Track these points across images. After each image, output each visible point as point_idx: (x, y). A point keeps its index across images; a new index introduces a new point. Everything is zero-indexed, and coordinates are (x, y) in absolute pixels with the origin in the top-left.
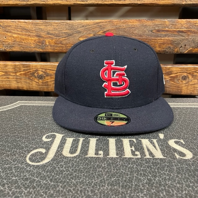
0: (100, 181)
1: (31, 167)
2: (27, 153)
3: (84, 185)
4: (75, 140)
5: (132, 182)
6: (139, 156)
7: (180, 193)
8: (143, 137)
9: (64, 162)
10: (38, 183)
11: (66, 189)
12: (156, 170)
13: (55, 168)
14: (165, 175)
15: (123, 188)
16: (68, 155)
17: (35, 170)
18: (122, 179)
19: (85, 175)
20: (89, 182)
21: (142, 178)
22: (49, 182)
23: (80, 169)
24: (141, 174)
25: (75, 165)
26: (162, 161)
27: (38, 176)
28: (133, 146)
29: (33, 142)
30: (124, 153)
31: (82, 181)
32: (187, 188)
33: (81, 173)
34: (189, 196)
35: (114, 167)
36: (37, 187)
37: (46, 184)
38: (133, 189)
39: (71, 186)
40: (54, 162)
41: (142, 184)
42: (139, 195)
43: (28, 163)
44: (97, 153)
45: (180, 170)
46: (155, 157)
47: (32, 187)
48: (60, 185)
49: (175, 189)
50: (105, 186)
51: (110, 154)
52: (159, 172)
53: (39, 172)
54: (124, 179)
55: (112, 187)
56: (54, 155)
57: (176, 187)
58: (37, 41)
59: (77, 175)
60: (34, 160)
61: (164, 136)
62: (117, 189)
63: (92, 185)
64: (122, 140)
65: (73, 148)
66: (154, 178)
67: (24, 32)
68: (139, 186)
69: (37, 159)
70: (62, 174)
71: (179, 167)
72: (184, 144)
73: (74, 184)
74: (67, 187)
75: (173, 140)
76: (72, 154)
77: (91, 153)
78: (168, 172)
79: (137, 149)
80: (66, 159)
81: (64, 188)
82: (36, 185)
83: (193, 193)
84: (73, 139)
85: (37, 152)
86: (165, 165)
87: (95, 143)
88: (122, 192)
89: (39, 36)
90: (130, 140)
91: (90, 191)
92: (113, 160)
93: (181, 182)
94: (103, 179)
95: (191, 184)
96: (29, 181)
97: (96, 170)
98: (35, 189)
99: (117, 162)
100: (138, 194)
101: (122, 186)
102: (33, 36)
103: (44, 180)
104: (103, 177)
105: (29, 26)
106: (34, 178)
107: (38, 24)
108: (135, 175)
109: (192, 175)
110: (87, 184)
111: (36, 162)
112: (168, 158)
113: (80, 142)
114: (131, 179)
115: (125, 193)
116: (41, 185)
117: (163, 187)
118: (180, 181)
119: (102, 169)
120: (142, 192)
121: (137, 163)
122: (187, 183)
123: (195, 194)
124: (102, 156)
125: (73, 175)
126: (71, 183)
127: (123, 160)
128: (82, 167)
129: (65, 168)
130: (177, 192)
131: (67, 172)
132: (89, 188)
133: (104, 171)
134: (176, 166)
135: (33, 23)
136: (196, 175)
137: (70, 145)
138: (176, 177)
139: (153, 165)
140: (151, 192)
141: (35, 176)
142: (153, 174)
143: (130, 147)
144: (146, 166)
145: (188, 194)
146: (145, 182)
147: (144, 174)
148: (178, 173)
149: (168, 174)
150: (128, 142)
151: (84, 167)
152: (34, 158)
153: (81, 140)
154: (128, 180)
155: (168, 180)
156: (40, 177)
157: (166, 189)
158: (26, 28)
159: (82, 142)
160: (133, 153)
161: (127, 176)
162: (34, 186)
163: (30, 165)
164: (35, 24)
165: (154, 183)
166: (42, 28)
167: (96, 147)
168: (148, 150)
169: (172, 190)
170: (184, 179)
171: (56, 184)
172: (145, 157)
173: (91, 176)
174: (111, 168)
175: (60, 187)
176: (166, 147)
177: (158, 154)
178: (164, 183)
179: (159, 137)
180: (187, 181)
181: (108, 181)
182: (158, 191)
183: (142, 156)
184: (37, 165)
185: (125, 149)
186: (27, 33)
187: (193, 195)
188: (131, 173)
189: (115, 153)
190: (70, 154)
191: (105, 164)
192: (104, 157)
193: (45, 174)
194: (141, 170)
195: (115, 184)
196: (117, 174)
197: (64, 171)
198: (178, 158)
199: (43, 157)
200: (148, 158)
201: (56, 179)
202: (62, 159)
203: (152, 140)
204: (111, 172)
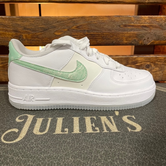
0: (65, 155)
1: (5, 145)
2: (2, 133)
3: (51, 158)
4: (45, 120)
5: (92, 153)
6: (98, 131)
7: (131, 161)
8: (102, 115)
9: (35, 140)
10: (11, 159)
11: (35, 163)
12: (112, 142)
13: (26, 145)
14: (119, 146)
15: (84, 160)
16: (38, 133)
17: (8, 148)
18: (83, 152)
19: (53, 150)
20: (56, 156)
21: (100, 150)
22: (21, 158)
23: (48, 145)
24: (99, 146)
25: (44, 142)
26: (117, 134)
27: (12, 153)
28: (93, 123)
29: (7, 124)
30: (86, 129)
31: (49, 155)
32: (137, 156)
33: (49, 148)
34: (138, 163)
35: (77, 142)
36: (10, 163)
37: (18, 160)
38: (92, 160)
39: (40, 160)
40: (25, 140)
41: (101, 155)
42: (98, 164)
43: (3, 142)
44: (63, 131)
45: (131, 141)
46: (111, 131)
47: (6, 163)
48: (30, 160)
49: (127, 158)
50: (69, 159)
51: (74, 130)
52: (114, 144)
53: (13, 150)
54: (86, 152)
55: (75, 159)
56: (26, 134)
57: (128, 156)
58: (14, 35)
59: (46, 150)
60: (7, 139)
61: (119, 113)
62: (79, 160)
63: (58, 158)
64: (84, 118)
65: (43, 127)
66: (110, 149)
67: (1, 27)
68: (98, 157)
69: (11, 138)
70: (32, 150)
71: (131, 139)
72: (135, 119)
73: (43, 158)
74: (37, 161)
75: (126, 116)
76: (42, 132)
77: (58, 130)
78: (122, 143)
79: (96, 125)
80: (36, 136)
81: (33, 163)
82: (10, 161)
83: (141, 160)
84: (42, 119)
85: (11, 132)
86: (120, 138)
87: (62, 122)
88: (83, 163)
89: (16, 31)
90: (91, 118)
91: (57, 164)
92: (76, 136)
93: (132, 151)
94: (67, 153)
95: (140, 153)
96: (2, 158)
97: (62, 145)
98: (8, 165)
99: (80, 137)
100: (96, 164)
101: (84, 158)
102: (10, 31)
103: (16, 157)
104: (68, 151)
105: (6, 22)
106: (7, 155)
107: (15, 19)
108: (95, 147)
109: (140, 144)
110: (54, 157)
111: (10, 141)
112: (122, 131)
113: (49, 121)
114: (91, 151)
115: (86, 163)
116: (14, 161)
117: (117, 156)
118: (130, 151)
119: (67, 144)
120: (99, 162)
121: (96, 137)
122: (137, 152)
123: (142, 161)
124: (67, 133)
125: (42, 151)
126: (40, 158)
127: (85, 135)
128: (50, 143)
129: (35, 144)
130: (128, 160)
131: (37, 148)
132: (55, 161)
133: (68, 146)
134: (128, 138)
135: (10, 19)
136: (144, 145)
137: (40, 125)
138: (128, 148)
139: (109, 138)
140: (108, 161)
141: (9, 153)
142: (109, 146)
143: (91, 124)
144: (103, 139)
145: (137, 161)
146: (102, 153)
147: (102, 146)
148: (130, 144)
149: (121, 145)
150: (90, 119)
151: (52, 143)
152: (8, 137)
153: (50, 119)
154: (89, 152)
155: (121, 150)
156: (13, 154)
157: (119, 158)
158: (3, 24)
159: (50, 121)
160: (93, 129)
161: (88, 148)
162: (7, 162)
163: (4, 143)
164: (12, 20)
165: (110, 153)
166: (19, 23)
167: (62, 125)
168: (106, 125)
169: (125, 159)
170: (134, 149)
171: (27, 159)
172: (103, 132)
173: (57, 150)
174: (75, 143)
175: (30, 162)
176: (120, 122)
177: (114, 129)
178: (118, 153)
179: (115, 114)
180: (137, 150)
181: (72, 154)
182: (113, 160)
183: (100, 131)
184: (10, 144)
185: (87, 126)
186: (5, 29)
187: (141, 162)
188: (91, 146)
189: (79, 129)
190: (39, 132)
191: (69, 140)
192: (68, 133)
193: (17, 151)
194: (99, 143)
195: (77, 156)
196: (79, 147)
197: (34, 148)
198: (130, 131)
199: (16, 136)
200: (105, 133)
201: (27, 155)
202: (32, 137)
203: (110, 116)
204: (74, 146)
